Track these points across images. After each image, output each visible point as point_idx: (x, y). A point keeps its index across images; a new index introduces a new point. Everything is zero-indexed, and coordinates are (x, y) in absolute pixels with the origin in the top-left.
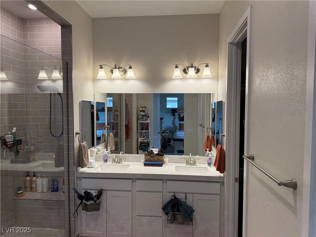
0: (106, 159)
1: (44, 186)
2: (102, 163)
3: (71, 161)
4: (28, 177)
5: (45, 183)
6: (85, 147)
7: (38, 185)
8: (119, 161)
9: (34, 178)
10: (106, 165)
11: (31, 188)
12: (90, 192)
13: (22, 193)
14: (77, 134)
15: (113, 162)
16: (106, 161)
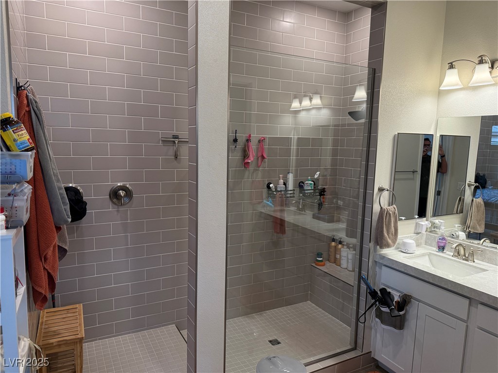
0: (442, 245)
1: (349, 261)
2: (434, 250)
3: (367, 233)
4: (333, 243)
5: (350, 257)
6: (390, 214)
7: (343, 258)
8: (467, 256)
9: (340, 246)
10: (440, 256)
11: (335, 259)
12: (390, 293)
13: (321, 261)
14: (381, 190)
15: (456, 254)
16: (442, 248)
